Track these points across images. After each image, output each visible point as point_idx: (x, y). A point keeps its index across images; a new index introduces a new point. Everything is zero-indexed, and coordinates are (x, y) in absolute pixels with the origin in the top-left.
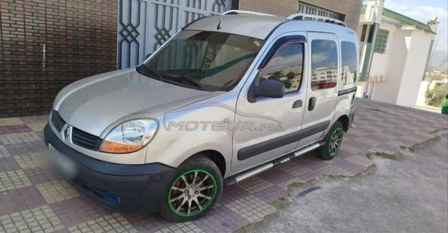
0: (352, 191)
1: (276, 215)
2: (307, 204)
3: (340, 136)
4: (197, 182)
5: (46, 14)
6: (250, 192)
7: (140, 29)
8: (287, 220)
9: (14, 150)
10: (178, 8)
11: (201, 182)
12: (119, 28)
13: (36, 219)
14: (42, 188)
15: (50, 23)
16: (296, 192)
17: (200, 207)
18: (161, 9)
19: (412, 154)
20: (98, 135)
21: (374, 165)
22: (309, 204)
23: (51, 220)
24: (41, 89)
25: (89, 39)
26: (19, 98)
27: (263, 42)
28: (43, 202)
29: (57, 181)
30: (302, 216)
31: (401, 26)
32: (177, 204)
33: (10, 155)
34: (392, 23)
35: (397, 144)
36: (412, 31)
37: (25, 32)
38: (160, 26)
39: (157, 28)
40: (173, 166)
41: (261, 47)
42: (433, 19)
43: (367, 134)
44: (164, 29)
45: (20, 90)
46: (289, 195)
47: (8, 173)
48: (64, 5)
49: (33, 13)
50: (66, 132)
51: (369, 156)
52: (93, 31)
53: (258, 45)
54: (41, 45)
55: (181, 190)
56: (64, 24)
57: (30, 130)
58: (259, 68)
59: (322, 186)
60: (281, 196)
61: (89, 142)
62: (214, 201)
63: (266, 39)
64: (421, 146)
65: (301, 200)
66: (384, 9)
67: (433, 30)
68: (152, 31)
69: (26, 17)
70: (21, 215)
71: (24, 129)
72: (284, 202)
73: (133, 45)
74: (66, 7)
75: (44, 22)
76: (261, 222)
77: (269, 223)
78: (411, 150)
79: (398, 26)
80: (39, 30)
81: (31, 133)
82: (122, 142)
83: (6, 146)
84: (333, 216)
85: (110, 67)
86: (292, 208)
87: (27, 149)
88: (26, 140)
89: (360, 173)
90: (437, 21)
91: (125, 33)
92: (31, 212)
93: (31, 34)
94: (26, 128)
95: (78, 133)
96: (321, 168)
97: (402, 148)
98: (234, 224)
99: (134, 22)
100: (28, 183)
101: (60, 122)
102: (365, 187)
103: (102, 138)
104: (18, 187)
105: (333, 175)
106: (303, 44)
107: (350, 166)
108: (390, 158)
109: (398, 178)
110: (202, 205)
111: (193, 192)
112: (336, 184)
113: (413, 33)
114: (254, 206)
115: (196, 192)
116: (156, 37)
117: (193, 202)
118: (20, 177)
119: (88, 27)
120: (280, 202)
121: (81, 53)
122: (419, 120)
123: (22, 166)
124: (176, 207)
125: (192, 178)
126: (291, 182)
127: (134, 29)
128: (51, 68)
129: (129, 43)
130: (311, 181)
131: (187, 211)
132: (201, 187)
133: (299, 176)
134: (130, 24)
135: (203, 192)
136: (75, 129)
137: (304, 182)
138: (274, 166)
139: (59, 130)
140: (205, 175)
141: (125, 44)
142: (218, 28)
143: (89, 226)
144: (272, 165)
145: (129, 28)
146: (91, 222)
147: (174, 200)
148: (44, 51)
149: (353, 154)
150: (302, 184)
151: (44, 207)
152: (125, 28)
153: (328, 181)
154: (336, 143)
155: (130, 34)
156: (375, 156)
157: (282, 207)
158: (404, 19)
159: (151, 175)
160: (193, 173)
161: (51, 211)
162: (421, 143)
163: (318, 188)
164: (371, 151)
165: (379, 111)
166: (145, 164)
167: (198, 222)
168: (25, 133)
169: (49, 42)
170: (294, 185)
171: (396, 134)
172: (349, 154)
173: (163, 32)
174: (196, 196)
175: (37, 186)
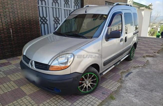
0: (144, 72)
1: (121, 86)
2: (130, 80)
3: (134, 51)
4: (89, 78)
5: (10, 16)
6: (107, 78)
7: (48, 18)
8: (125, 88)
9: (6, 73)
10: (61, 8)
11: (91, 78)
12: (40, 19)
13: (24, 103)
14: (23, 88)
15: (12, 19)
16: (124, 75)
17: (92, 88)
18: (54, 9)
19: (159, 55)
20: (47, 63)
21: (148, 60)
22: (131, 80)
23: (31, 102)
24: (12, 47)
25: (28, 24)
26: (3, 51)
27: (107, 16)
28: (25, 94)
29: (29, 84)
30: (130, 85)
31: (140, 8)
32: (82, 88)
33: (5, 76)
34: (136, 7)
35: (152, 51)
36: (144, 9)
37: (2, 24)
38: (55, 16)
39: (54, 17)
40: (81, 73)
41: (107, 18)
42: (151, 4)
43: (140, 49)
44: (57, 17)
45: (4, 48)
46: (122, 77)
47: (7, 83)
48: (16, 11)
49: (4, 16)
50: (31, 64)
51: (144, 57)
52: (30, 21)
53: (105, 17)
54: (10, 29)
55: (83, 82)
56: (18, 19)
57: (11, 64)
58: (108, 27)
59: (132, 71)
60: (120, 78)
61: (43, 67)
62: (97, 85)
63: (108, 14)
64: (160, 51)
65: (127, 78)
66: (134, 2)
67: (151, 8)
68: (52, 19)
69: (2, 18)
70: (17, 102)
71: (9, 64)
72: (121, 80)
73: (46, 25)
74: (17, 12)
75: (10, 19)
76: (117, 90)
77: (120, 90)
78: (158, 53)
79: (139, 8)
80: (8, 23)
81: (12, 65)
82: (58, 65)
83: (3, 72)
84: (143, 84)
85: (38, 35)
86: (126, 82)
87: (12, 72)
88: (10, 68)
89: (145, 64)
90: (152, 4)
91: (42, 20)
92: (21, 100)
93: (5, 25)
94: (9, 63)
95: (37, 64)
96: (130, 64)
97: (154, 52)
98: (107, 93)
99: (45, 16)
100: (17, 87)
101: (27, 59)
102: (149, 70)
103: (49, 64)
104: (13, 89)
105: (135, 66)
106: (121, 15)
107: (140, 62)
108: (152, 57)
109: (159, 64)
110: (92, 87)
111: (88, 82)
112: (137, 70)
113: (144, 10)
114: (111, 84)
115: (89, 82)
116: (54, 21)
117: (88, 86)
118: (12, 84)
119: (27, 19)
120: (120, 80)
121: (26, 30)
122: (155, 41)
123: (12, 80)
124: (82, 89)
125: (87, 76)
126: (121, 71)
127: (45, 19)
128: (15, 38)
129: (44, 24)
130: (128, 70)
131: (86, 90)
132: (91, 80)
133: (122, 69)
134: (44, 17)
135: (92, 82)
136: (35, 62)
137: (126, 71)
138: (115, 66)
139: (28, 63)
140: (92, 75)
141: (42, 25)
142: (86, 12)
143: (48, 103)
144: (114, 66)
145: (43, 18)
146: (48, 101)
147: (81, 86)
148: (11, 31)
149: (139, 57)
150: (125, 72)
151: (26, 97)
152: (42, 19)
153: (134, 69)
154: (133, 54)
155: (44, 21)
156: (146, 57)
157: (122, 82)
158: (140, 5)
159: (73, 78)
160: (87, 75)
161: (30, 98)
162: (160, 50)
163: (132, 72)
164: (144, 55)
165: (139, 40)
166: (70, 74)
167: (92, 94)
168: (9, 66)
169: (13, 27)
170: (122, 72)
171: (150, 48)
172: (137, 58)
173: (56, 19)
174: (90, 84)
175: (20, 88)
